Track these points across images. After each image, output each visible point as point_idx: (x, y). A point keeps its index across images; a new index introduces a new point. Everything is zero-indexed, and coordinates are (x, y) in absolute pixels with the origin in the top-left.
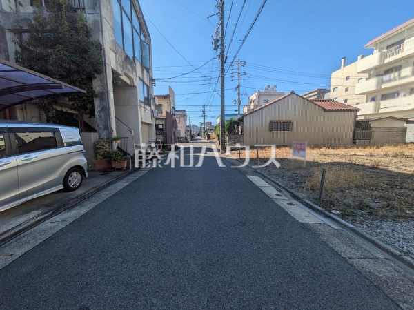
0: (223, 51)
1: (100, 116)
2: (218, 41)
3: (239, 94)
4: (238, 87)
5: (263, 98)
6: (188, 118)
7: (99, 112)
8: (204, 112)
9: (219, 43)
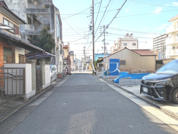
0: (93, 32)
1: (53, 61)
2: (91, 27)
3: (104, 44)
4: (104, 40)
5: (123, 42)
6: (75, 56)
7: (53, 60)
8: (84, 51)
9: (92, 28)
